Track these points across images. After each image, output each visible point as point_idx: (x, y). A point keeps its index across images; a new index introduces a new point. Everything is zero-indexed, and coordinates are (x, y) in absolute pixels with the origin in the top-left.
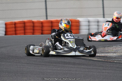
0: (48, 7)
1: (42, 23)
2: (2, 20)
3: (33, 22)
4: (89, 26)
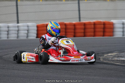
0: (81, 9)
1: (75, 25)
2: (34, 22)
3: (65, 25)
4: (123, 28)
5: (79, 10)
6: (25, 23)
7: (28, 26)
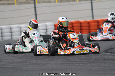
0: (94, 8)
1: (89, 23)
2: (51, 22)
5: (92, 9)
6: (43, 23)
7: (46, 26)
